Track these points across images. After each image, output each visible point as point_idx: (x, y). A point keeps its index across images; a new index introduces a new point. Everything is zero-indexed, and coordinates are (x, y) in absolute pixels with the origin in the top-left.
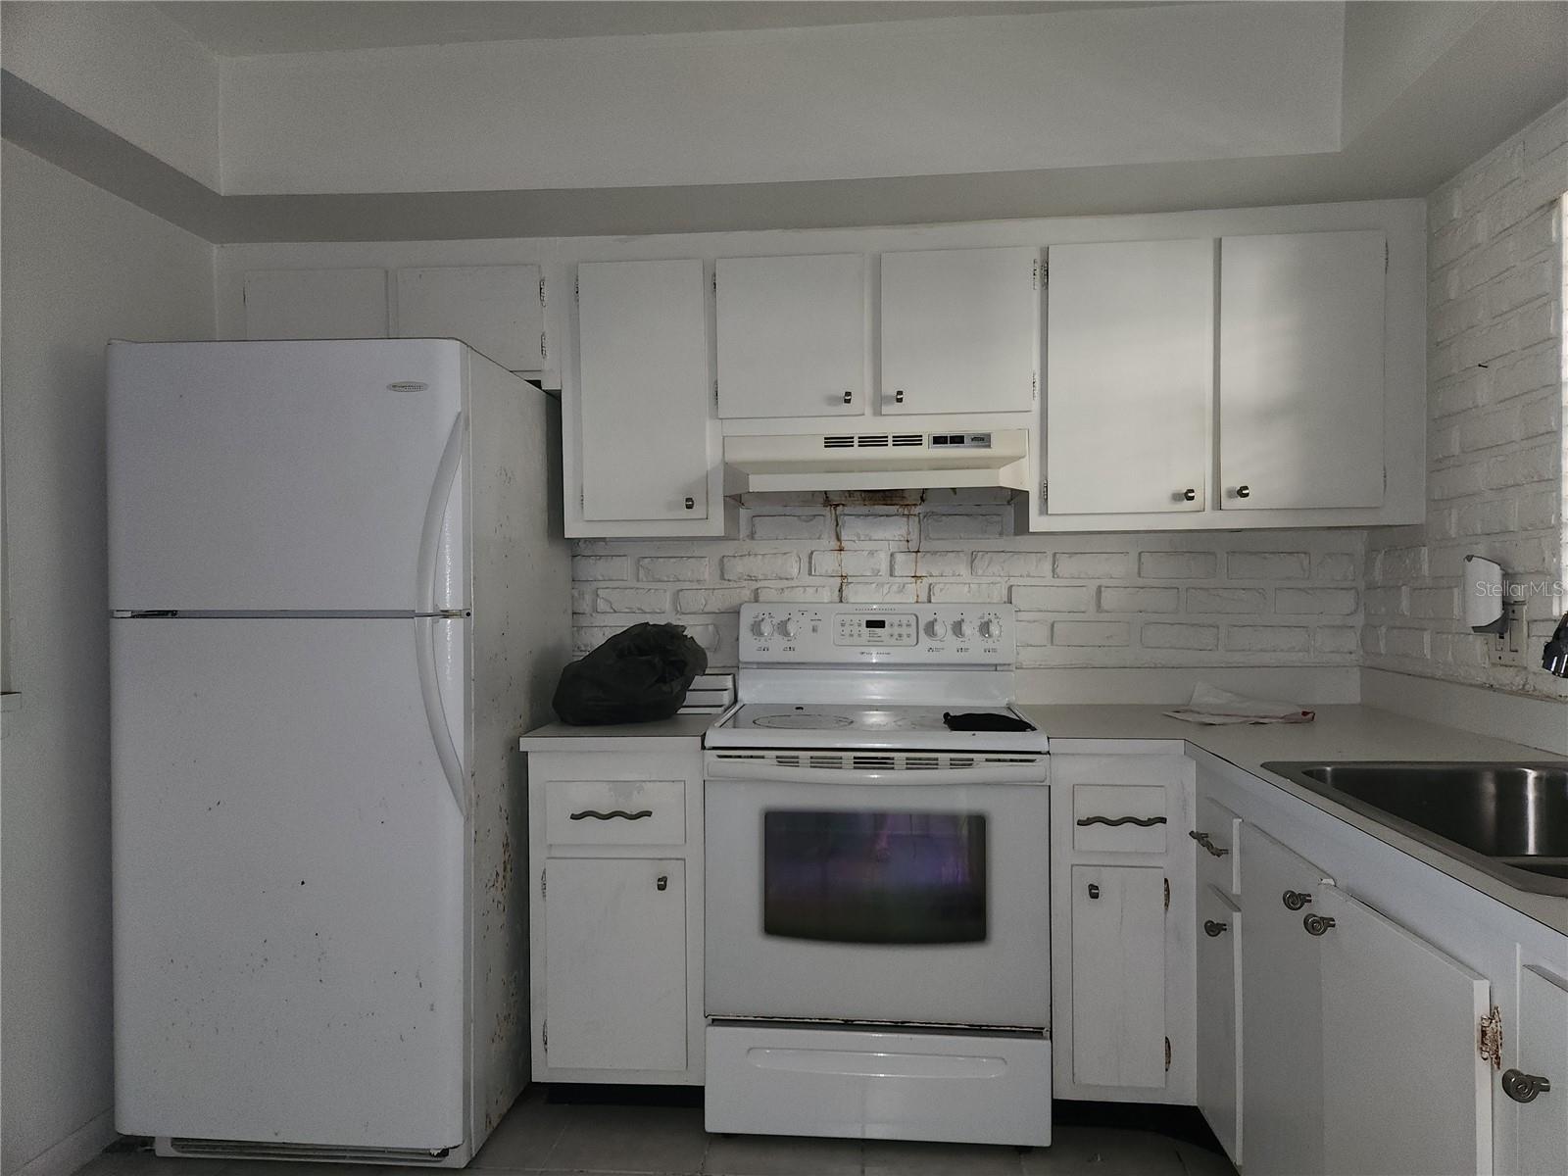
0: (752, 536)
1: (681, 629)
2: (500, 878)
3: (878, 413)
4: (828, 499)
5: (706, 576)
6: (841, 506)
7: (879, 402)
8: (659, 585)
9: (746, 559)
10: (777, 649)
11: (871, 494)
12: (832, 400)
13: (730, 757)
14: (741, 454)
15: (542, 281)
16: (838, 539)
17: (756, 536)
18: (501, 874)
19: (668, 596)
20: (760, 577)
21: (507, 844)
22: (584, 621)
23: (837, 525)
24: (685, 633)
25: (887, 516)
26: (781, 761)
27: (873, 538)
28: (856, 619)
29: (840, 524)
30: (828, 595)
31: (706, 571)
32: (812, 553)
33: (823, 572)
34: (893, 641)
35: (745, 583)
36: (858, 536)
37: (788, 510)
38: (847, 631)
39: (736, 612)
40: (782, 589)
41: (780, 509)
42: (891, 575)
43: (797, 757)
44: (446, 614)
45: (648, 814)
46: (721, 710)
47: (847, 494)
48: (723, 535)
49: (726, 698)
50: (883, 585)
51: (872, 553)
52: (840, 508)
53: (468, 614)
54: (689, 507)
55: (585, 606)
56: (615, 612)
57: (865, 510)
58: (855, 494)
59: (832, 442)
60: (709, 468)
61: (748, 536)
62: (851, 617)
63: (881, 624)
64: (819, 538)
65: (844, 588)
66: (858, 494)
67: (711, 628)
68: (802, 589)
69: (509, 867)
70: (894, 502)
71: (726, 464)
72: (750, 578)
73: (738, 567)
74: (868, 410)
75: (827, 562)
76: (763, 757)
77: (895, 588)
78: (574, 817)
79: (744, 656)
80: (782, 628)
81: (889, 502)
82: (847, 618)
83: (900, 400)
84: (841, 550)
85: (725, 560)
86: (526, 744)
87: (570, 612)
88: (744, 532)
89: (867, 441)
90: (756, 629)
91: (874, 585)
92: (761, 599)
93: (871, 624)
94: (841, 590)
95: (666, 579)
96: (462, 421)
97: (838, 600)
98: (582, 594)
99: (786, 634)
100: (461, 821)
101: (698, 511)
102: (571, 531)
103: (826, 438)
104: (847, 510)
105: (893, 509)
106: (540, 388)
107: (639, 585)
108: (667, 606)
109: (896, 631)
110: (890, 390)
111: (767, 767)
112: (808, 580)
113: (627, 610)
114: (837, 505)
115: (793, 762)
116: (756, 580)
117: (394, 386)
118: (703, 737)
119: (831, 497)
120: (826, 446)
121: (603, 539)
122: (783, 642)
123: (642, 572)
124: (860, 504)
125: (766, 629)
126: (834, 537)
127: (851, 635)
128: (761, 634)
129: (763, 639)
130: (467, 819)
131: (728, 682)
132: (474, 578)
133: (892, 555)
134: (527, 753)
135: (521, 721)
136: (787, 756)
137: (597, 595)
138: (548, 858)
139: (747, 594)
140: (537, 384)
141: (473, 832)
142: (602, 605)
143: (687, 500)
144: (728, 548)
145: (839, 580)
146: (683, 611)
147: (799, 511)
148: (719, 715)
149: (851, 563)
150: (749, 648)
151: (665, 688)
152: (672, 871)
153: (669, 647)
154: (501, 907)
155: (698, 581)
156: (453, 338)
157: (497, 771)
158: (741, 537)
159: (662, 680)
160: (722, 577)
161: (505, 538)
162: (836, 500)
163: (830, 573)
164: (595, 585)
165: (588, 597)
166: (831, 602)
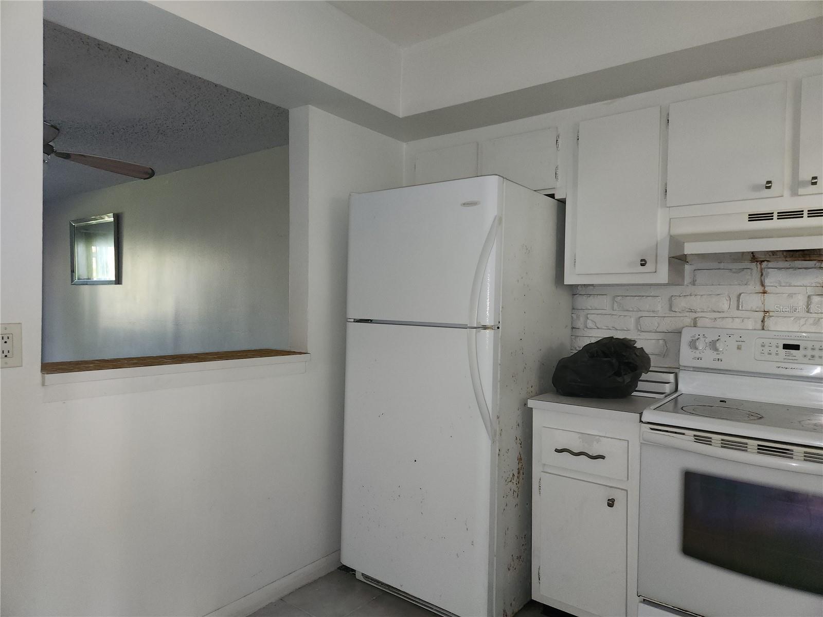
0: (693, 283)
1: (633, 343)
2: (516, 478)
3: (794, 193)
4: (754, 257)
5: (659, 308)
6: (766, 262)
7: (796, 186)
8: (626, 313)
9: (688, 297)
10: (708, 358)
11: (792, 253)
12: (756, 188)
13: (660, 430)
14: (682, 229)
15: (558, 136)
16: (763, 285)
17: (696, 283)
18: (516, 475)
19: (633, 320)
20: (699, 310)
21: (521, 459)
22: (579, 333)
23: (762, 275)
24: (635, 345)
25: (805, 268)
26: (698, 439)
27: (792, 285)
28: (774, 342)
29: (764, 274)
30: (752, 323)
31: (660, 305)
32: (740, 294)
33: (749, 308)
34: (806, 360)
35: (687, 314)
36: (780, 282)
37: (722, 266)
38: (766, 350)
39: (679, 332)
40: (715, 319)
41: (716, 265)
42: (808, 312)
43: (711, 438)
44: (485, 328)
45: (603, 457)
46: (663, 396)
47: (771, 254)
48: (667, 282)
49: (668, 388)
50: (799, 318)
51: (791, 295)
52: (764, 264)
53: (498, 328)
54: (642, 265)
55: (580, 324)
56: (598, 328)
57: (787, 264)
58: (778, 253)
59: (753, 217)
60: (659, 239)
61: (691, 283)
62: (770, 341)
63: (796, 347)
64: (746, 285)
65: (766, 319)
66: (781, 253)
67: (661, 342)
68: (731, 319)
69: (521, 472)
70: (812, 258)
71: (671, 236)
72: (691, 311)
73: (681, 303)
74: (787, 193)
75: (752, 301)
76: (683, 434)
77: (811, 321)
78: (557, 451)
79: (683, 362)
80: (713, 345)
81: (808, 259)
82: (766, 341)
83: (815, 183)
84: (764, 292)
85: (673, 298)
86: (531, 403)
87: (570, 327)
88: (687, 279)
89: (783, 215)
90: (693, 345)
91: (792, 319)
92: (699, 324)
93: (786, 347)
94: (763, 321)
95: (631, 310)
96: (499, 220)
97: (761, 328)
98: (578, 317)
99: (716, 350)
100: (489, 443)
101: (649, 267)
102: (568, 280)
103: (749, 215)
104: (771, 265)
105: (811, 264)
106: (554, 198)
107: (614, 313)
108: (632, 326)
109: (809, 353)
110: (806, 176)
111: (687, 441)
112: (738, 313)
113: (606, 328)
114: (763, 261)
115: (708, 441)
116: (696, 312)
117: (464, 204)
118: (641, 414)
119: (757, 256)
120: (749, 221)
121: (592, 285)
122: (714, 355)
123: (616, 306)
124: (783, 260)
125: (700, 345)
126: (759, 284)
127: (770, 354)
128: (696, 348)
129: (697, 352)
130: (493, 442)
131: (671, 377)
132: (502, 307)
133: (809, 297)
134: (532, 408)
135: (532, 389)
136: (703, 437)
137: (588, 318)
138: (542, 472)
139: (688, 321)
140: (552, 196)
141: (498, 450)
142: (590, 324)
143: (642, 260)
144: (675, 291)
145: (762, 314)
146: (642, 330)
147: (731, 266)
148: (660, 400)
149: (771, 302)
150: (686, 356)
151: (619, 379)
152: (619, 496)
153: (624, 354)
154: (516, 494)
155: (653, 311)
156: (496, 175)
157: (513, 417)
158: (685, 284)
159: (618, 374)
160: (671, 310)
161: (524, 285)
162: (762, 258)
163: (754, 308)
164: (586, 311)
165: (582, 319)
166: (755, 330)
